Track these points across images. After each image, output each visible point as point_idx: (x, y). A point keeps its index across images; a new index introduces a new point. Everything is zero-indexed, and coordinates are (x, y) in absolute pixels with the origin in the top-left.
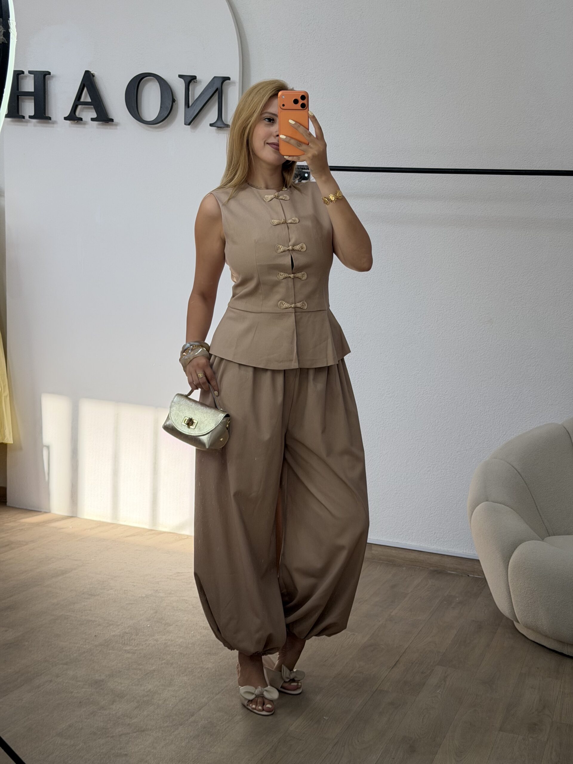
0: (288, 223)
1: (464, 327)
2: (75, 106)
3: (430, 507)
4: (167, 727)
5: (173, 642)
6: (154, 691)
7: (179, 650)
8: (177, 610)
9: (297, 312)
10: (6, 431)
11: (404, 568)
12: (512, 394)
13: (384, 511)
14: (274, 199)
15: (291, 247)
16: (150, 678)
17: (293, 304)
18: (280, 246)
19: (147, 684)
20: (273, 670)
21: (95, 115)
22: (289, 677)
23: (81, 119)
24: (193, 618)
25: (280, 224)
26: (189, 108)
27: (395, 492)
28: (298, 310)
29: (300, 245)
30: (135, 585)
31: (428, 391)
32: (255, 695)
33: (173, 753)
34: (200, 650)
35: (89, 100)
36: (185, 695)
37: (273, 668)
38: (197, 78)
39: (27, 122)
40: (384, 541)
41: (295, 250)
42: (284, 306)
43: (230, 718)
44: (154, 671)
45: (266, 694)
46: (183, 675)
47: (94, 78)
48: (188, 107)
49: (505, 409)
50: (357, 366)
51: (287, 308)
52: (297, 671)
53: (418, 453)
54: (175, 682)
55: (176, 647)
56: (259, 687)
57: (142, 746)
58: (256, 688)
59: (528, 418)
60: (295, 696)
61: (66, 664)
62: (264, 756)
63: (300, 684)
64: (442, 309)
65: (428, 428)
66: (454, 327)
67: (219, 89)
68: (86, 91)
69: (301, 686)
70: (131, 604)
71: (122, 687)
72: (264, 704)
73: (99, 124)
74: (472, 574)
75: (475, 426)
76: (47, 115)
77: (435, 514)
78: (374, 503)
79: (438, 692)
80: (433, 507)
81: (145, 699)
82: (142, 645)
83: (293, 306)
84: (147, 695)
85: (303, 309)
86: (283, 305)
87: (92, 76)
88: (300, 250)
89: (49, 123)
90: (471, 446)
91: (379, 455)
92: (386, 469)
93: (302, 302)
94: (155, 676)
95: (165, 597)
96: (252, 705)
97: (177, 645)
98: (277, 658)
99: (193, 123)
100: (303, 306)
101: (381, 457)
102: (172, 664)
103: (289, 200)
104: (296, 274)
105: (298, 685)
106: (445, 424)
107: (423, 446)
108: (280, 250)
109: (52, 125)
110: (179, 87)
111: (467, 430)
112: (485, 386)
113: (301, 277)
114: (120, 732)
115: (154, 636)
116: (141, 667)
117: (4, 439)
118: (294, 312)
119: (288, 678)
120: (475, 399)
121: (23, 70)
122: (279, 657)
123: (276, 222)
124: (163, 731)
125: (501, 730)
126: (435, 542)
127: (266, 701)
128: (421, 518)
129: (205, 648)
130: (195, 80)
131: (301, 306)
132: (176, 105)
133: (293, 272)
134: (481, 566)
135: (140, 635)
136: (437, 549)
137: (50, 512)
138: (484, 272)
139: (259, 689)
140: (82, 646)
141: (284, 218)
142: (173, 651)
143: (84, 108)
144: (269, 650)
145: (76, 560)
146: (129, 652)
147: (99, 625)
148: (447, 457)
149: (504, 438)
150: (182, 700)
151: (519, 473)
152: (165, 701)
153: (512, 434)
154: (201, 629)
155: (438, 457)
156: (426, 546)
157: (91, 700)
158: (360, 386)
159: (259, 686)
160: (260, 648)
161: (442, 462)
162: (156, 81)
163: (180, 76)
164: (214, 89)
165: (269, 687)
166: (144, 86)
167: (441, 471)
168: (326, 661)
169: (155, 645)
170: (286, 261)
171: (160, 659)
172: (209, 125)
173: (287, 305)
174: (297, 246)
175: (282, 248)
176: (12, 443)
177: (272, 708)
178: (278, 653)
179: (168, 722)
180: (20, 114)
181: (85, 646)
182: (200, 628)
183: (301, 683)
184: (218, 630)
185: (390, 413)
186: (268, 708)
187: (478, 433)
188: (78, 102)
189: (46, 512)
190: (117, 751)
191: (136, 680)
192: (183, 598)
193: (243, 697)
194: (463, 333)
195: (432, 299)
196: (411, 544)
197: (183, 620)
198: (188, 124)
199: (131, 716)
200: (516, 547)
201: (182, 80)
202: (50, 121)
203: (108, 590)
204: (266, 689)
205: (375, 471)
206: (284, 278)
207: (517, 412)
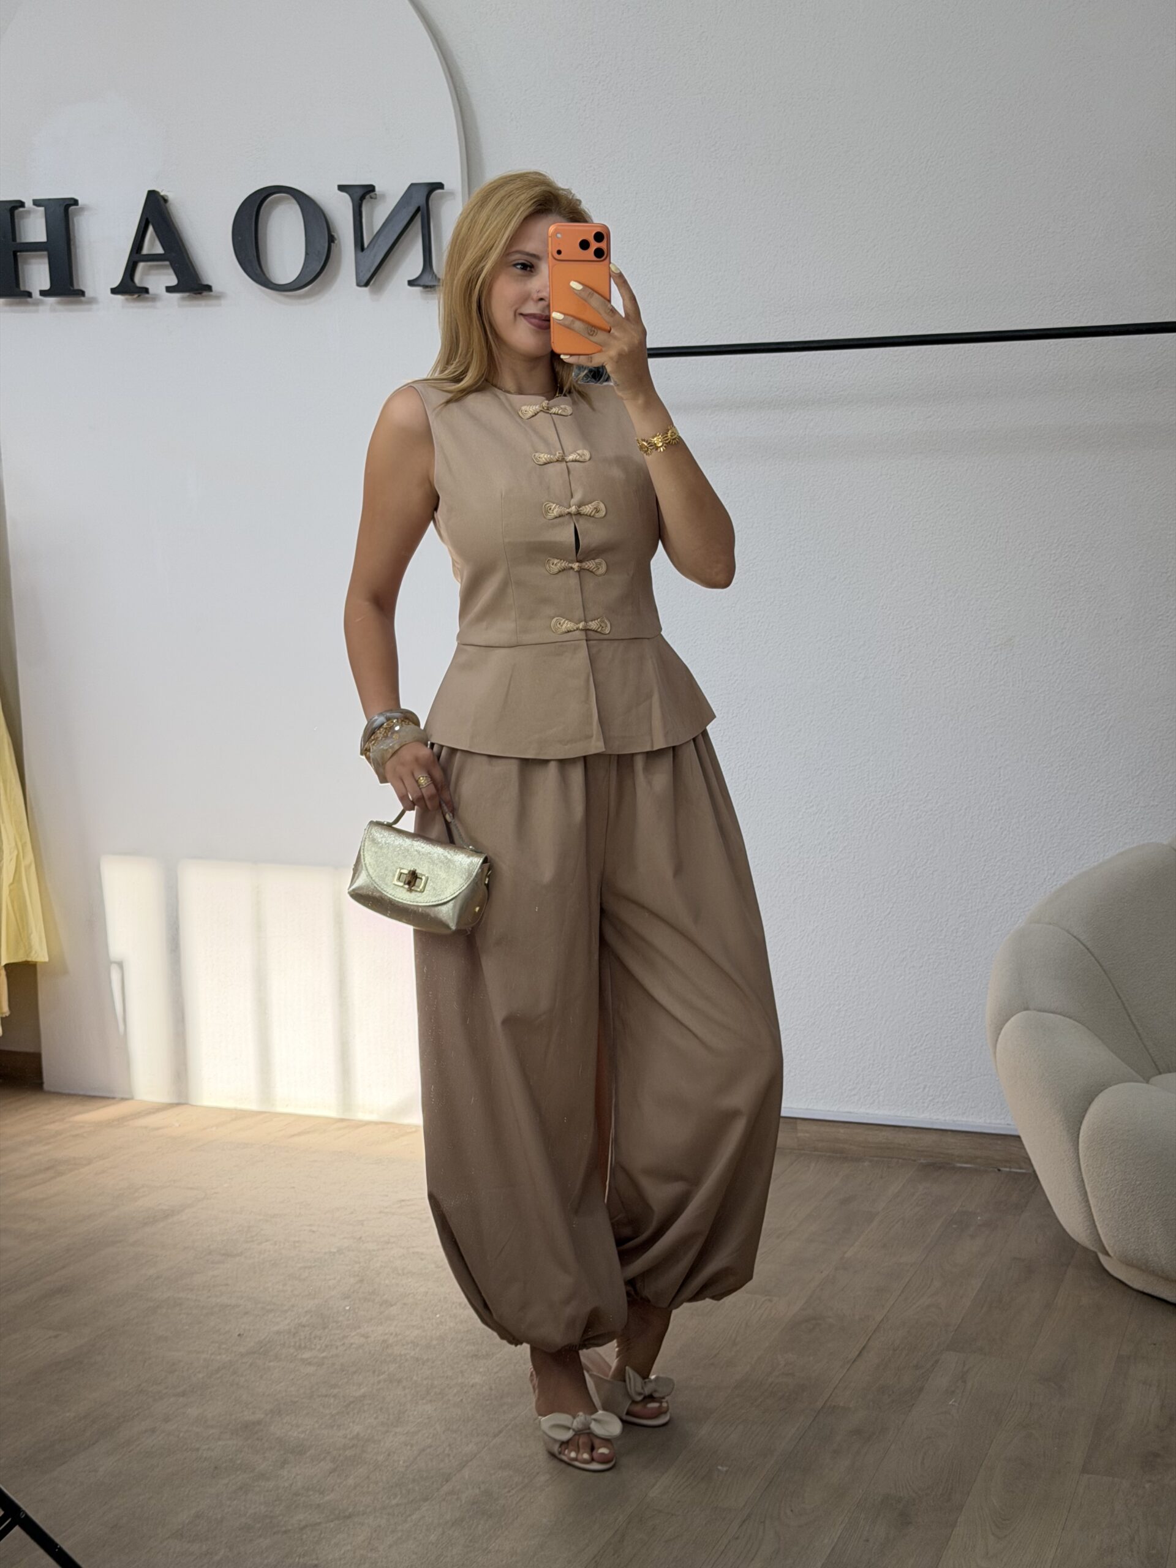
0: (568, 460)
1: (954, 660)
2: (131, 264)
3: (911, 1035)
4: (397, 1505)
5: (400, 1337)
6: (366, 1437)
7: (412, 1353)
8: (404, 1274)
9: (590, 640)
10: (32, 936)
11: (866, 1164)
12: (1063, 790)
13: (816, 1049)
14: (539, 414)
15: (574, 508)
16: (356, 1411)
17: (582, 621)
18: (552, 504)
19: (351, 1424)
20: (609, 1378)
21: (173, 281)
22: (642, 1391)
23: (146, 290)
24: (438, 1287)
25: (551, 462)
26: (364, 252)
27: (837, 1008)
28: (592, 635)
29: (593, 504)
30: (314, 1229)
31: (890, 796)
32: (574, 1430)
33: (414, 1557)
34: (456, 1351)
35: (159, 250)
36: (430, 1440)
37: (607, 1376)
38: (377, 189)
39: (37, 303)
40: (821, 1111)
41: (583, 515)
42: (564, 628)
43: (526, 1481)
44: (364, 1396)
45: (596, 1428)
46: (424, 1401)
47: (168, 204)
48: (363, 249)
49: (1052, 821)
50: (741, 754)
51: (571, 631)
52: (657, 1379)
53: (880, 925)
54: (409, 1416)
55: (405, 1347)
56: (581, 1414)
57: (349, 1547)
58: (574, 1417)
59: (1100, 836)
60: (656, 1429)
61: (184, 1394)
62: (599, 1552)
63: (665, 1405)
64: (908, 627)
65: (896, 872)
66: (934, 661)
67: (421, 208)
68: (151, 235)
69: (668, 1407)
70: (310, 1267)
71: (299, 1433)
72: (592, 1449)
73: (183, 299)
74: (1006, 1167)
75: (993, 860)
76: (76, 287)
77: (922, 1048)
78: (795, 1034)
79: (950, 1403)
80: (916, 1034)
81: (348, 1453)
82: (337, 1348)
83: (581, 625)
84: (353, 1446)
85: (603, 634)
86: (562, 626)
87: (162, 202)
88: (592, 515)
89: (81, 303)
90: (987, 903)
91: (799, 934)
92: (816, 962)
93: (599, 620)
94: (366, 1408)
95: (378, 1250)
96: (570, 1452)
97: (408, 1343)
98: (615, 1357)
99: (374, 281)
100: (603, 627)
101: (802, 938)
102: (399, 1381)
103: (570, 415)
104: (584, 564)
105: (660, 1407)
106: (929, 862)
107: (889, 910)
108: (553, 513)
109: (86, 307)
110: (340, 210)
111: (976, 871)
112: (1007, 778)
113: (594, 568)
114: (300, 1521)
115: (359, 1327)
116: (336, 1391)
117: (30, 952)
118: (585, 638)
119: (640, 1394)
120: (989, 807)
121: (23, 200)
122: (619, 1351)
123: (544, 457)
124: (389, 1514)
125: (1084, 1470)
126: (926, 1105)
127: (597, 1442)
128: (894, 1059)
129: (467, 1345)
130: (372, 194)
131: (599, 628)
132: (336, 246)
133: (580, 557)
134: (1024, 1149)
135: (330, 1327)
136: (930, 1119)
137: (132, 1098)
138: (989, 544)
139: (580, 1417)
140: (213, 1357)
141: (561, 452)
142: (401, 1355)
143: (151, 267)
144: (594, 1338)
145: (192, 1189)
146: (310, 1364)
147: (246, 1313)
148: (938, 928)
149: (1053, 882)
150: (424, 1450)
151: (1088, 949)
152: (389, 1455)
153: (1069, 871)
154: (456, 1307)
155: (920, 930)
156: (908, 1115)
157: (239, 1462)
158: (750, 795)
159: (578, 1412)
160: (575, 1337)
161: (928, 939)
162: (294, 201)
163: (341, 188)
164: (412, 209)
165: (600, 1412)
166: (269, 213)
167: (929, 959)
168: (715, 1356)
169: (363, 1345)
170: (566, 535)
171: (374, 1372)
172: (406, 283)
173: (568, 626)
174: (587, 506)
175: (556, 510)
176: (47, 960)
177: (610, 1452)
178: (614, 1343)
179: (399, 1497)
180: (22, 289)
181: (219, 1357)
182: (454, 1306)
183: (667, 1402)
184: (486, 1306)
185: (816, 846)
186: (602, 1454)
187: (999, 874)
188: (136, 255)
189: (123, 1099)
190: (297, 1560)
191: (327, 1417)
192: (416, 1250)
193: (549, 1437)
194: (954, 672)
195: (885, 607)
196: (877, 1112)
197: (417, 1293)
198: (363, 284)
199: (322, 1489)
200: (1093, 1100)
201: (345, 196)
202: (83, 298)
203: (260, 1244)
204: (594, 1416)
205: (794, 968)
206: (560, 571)
207: (1077, 827)
